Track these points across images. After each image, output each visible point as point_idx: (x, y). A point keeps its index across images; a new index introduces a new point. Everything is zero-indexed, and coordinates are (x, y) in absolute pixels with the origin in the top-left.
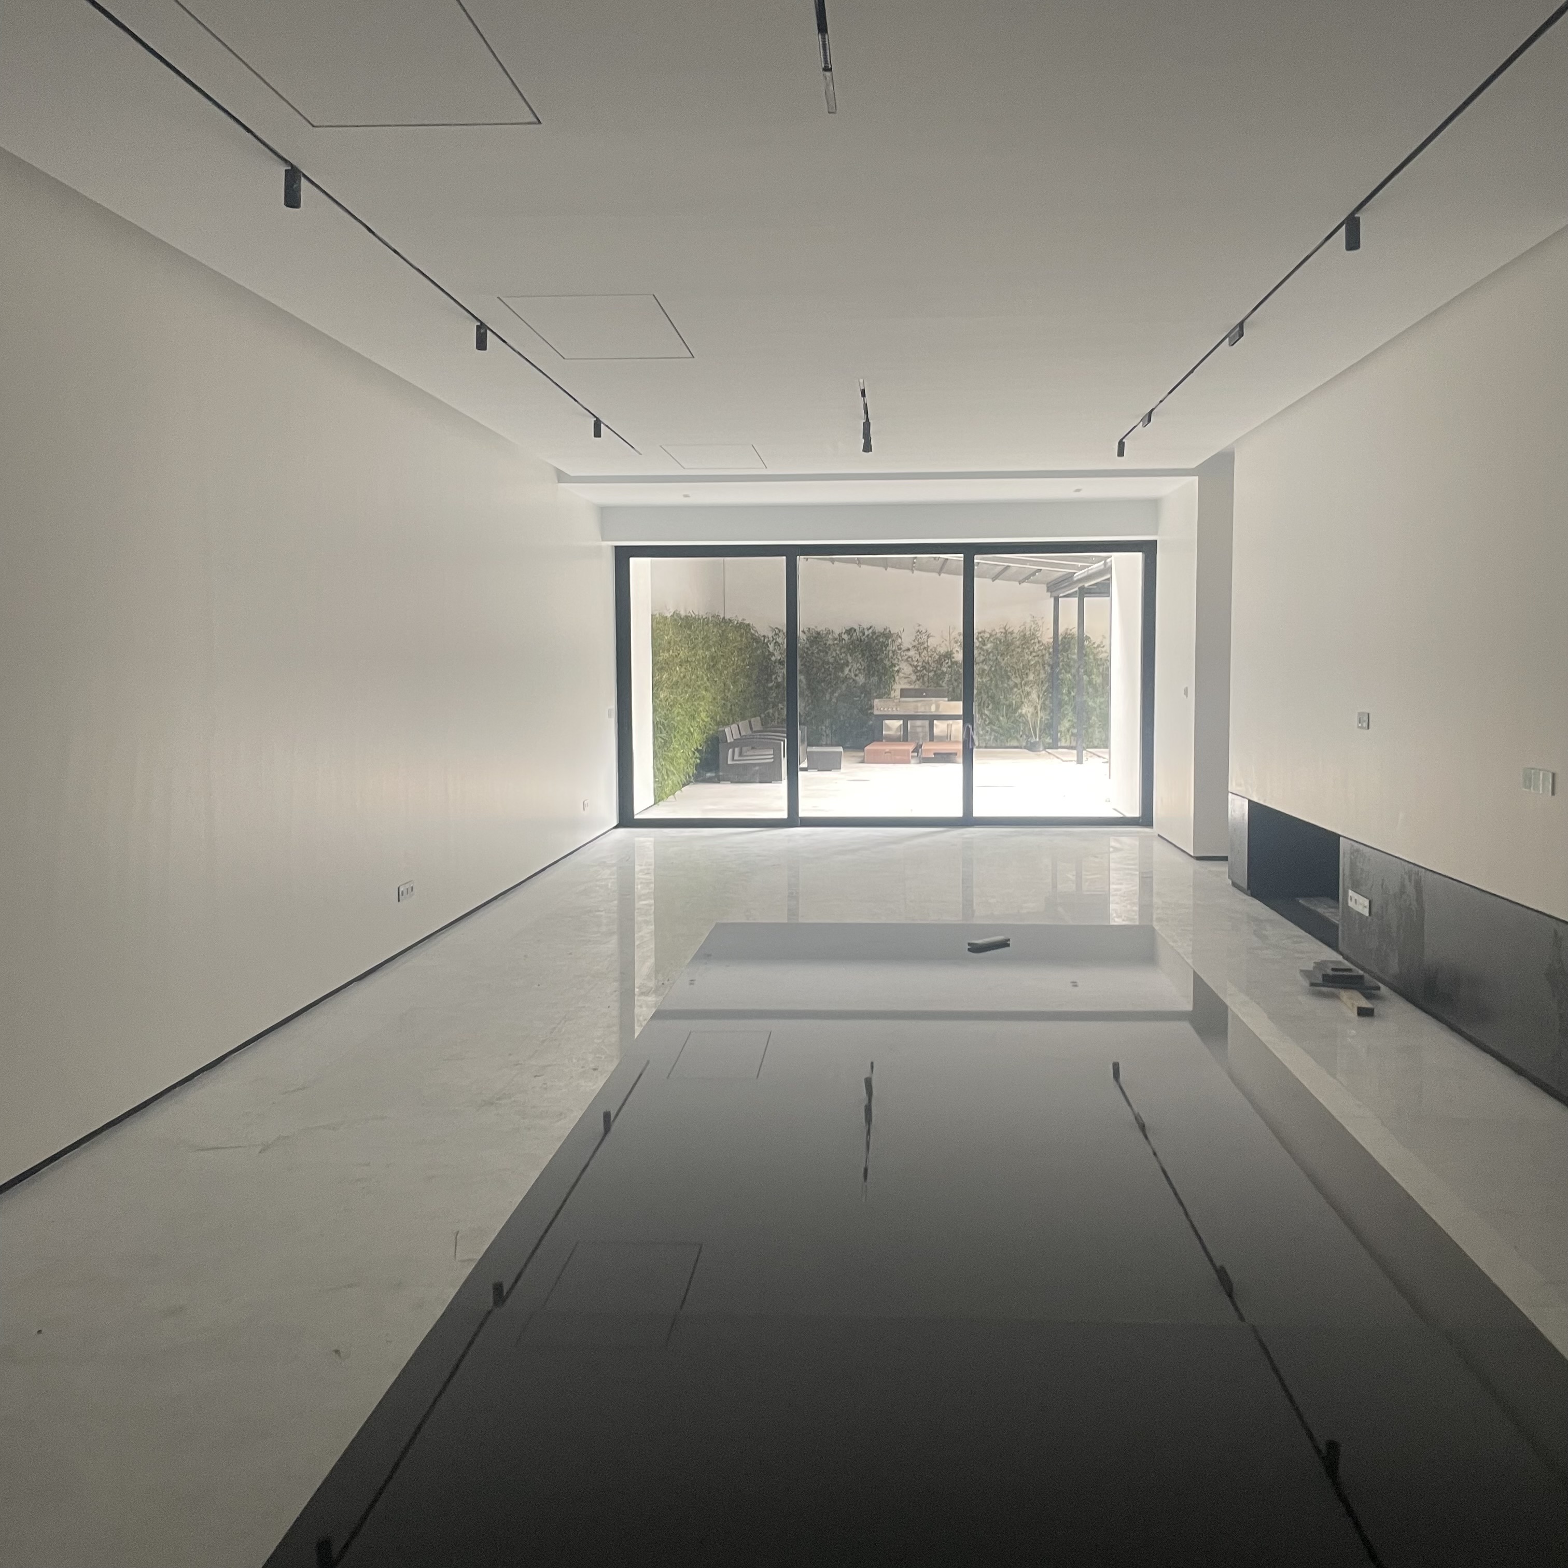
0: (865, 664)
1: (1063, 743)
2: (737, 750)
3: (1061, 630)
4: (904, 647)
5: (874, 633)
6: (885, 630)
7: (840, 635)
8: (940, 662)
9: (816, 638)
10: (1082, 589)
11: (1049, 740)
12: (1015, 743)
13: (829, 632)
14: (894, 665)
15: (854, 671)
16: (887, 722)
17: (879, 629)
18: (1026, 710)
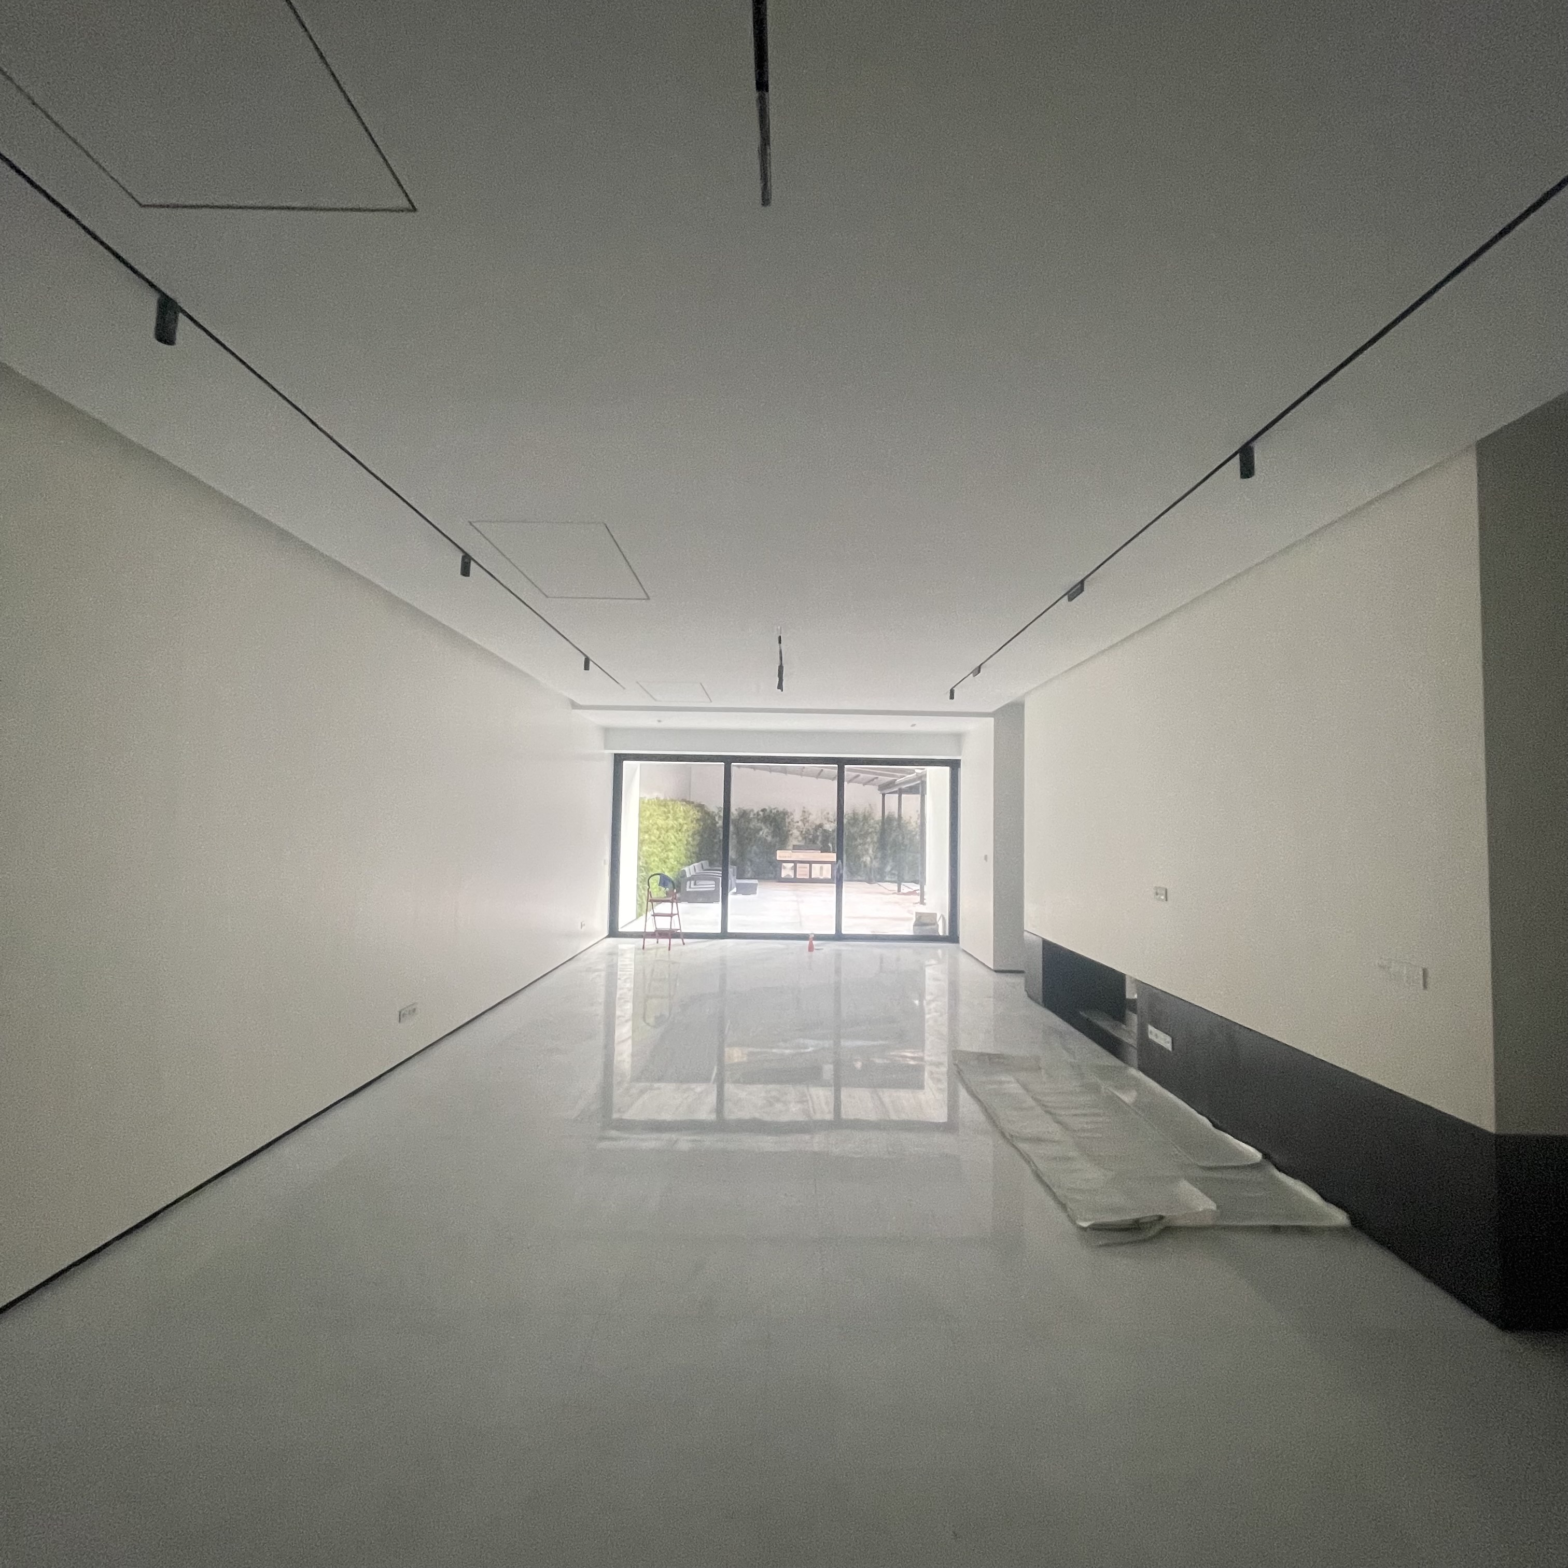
0: (772, 829)
1: (887, 879)
2: (693, 882)
3: (886, 813)
4: (795, 820)
5: (778, 811)
6: (784, 809)
7: (758, 813)
8: (816, 829)
9: (744, 814)
10: (900, 789)
11: (878, 877)
12: (859, 878)
13: (752, 810)
14: (789, 831)
15: (765, 832)
16: (784, 864)
17: (781, 809)
18: (867, 859)
